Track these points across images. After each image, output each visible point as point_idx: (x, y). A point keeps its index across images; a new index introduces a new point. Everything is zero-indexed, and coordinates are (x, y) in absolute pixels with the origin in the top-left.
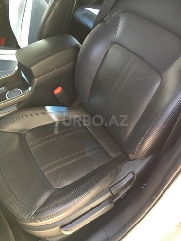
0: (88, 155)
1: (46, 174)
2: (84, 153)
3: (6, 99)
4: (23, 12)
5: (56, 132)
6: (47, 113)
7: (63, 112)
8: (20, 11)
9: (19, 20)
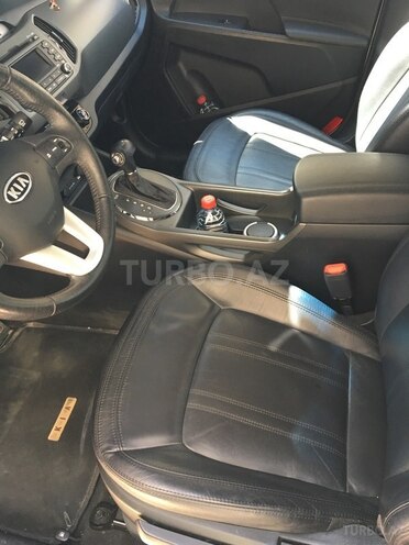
0: (296, 437)
1: (190, 405)
2: (290, 427)
3: (242, 233)
4: (397, 80)
5: (274, 347)
6: (285, 298)
7: (321, 317)
8: (391, 78)
9: (381, 93)
